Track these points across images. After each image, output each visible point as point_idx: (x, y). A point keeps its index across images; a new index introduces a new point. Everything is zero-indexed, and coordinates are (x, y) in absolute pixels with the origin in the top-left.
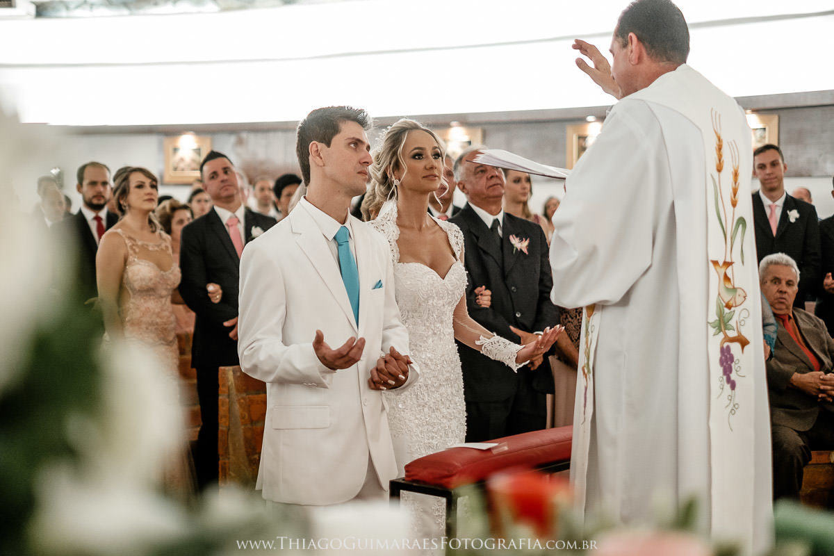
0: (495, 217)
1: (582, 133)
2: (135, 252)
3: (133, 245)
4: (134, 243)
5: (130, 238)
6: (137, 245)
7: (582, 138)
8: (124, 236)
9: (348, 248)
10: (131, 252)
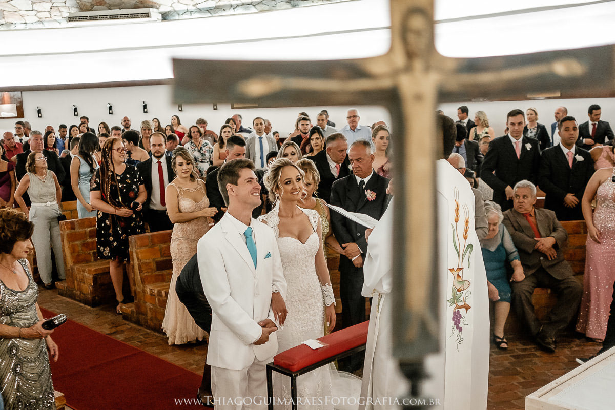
4: (181, 189)
6: (183, 190)
8: (176, 187)
9: (251, 239)
10: (180, 194)
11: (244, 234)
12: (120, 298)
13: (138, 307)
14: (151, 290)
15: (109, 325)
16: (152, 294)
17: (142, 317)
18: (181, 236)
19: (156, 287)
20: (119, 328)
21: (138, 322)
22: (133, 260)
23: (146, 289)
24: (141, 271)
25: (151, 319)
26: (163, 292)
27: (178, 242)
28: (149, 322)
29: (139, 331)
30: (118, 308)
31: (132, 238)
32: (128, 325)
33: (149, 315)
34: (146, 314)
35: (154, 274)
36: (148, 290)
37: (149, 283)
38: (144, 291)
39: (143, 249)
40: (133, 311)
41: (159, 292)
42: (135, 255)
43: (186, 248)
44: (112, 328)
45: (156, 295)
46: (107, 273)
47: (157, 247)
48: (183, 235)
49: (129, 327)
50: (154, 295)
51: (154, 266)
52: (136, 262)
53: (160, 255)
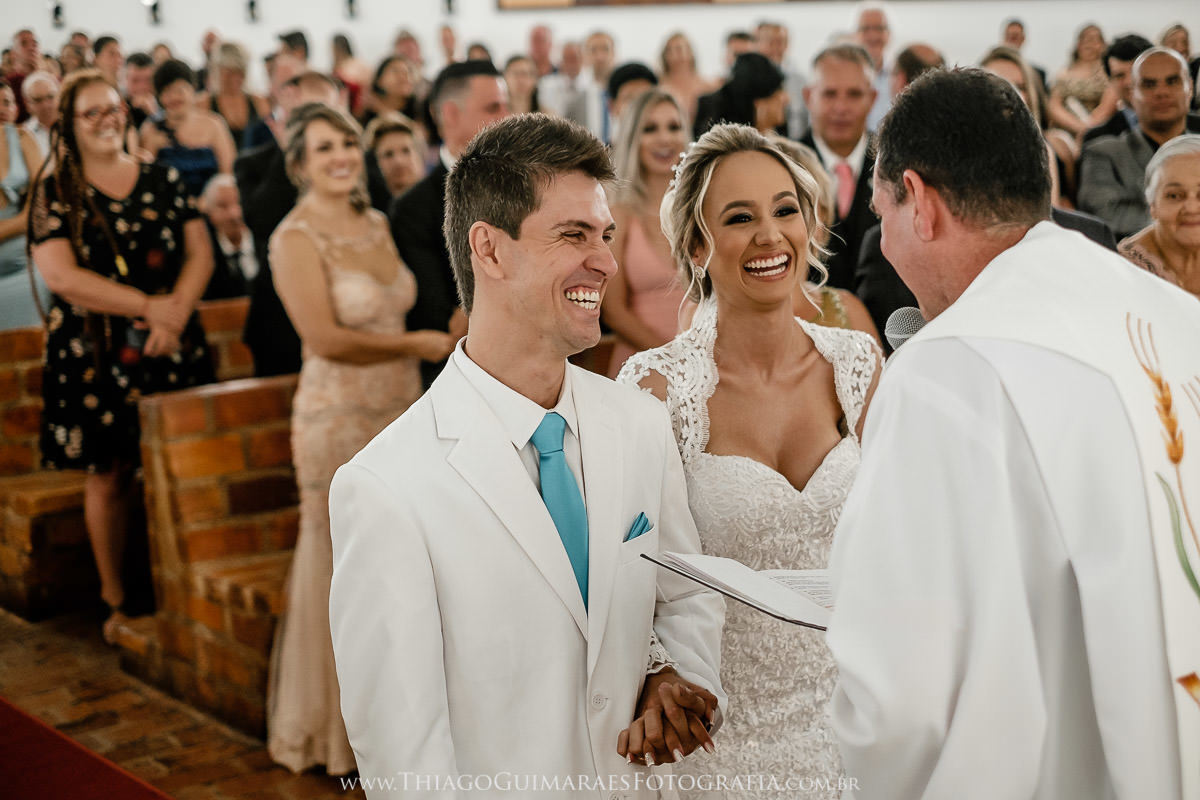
2: (335, 260)
3: (329, 246)
4: (331, 243)
8: (311, 234)
9: (563, 464)
11: (531, 442)
12: (111, 594)
13: (168, 632)
14: (209, 582)
15: (72, 691)
16: (212, 597)
17: (180, 669)
19: (228, 572)
20: (102, 706)
21: (167, 686)
23: (192, 575)
24: (177, 518)
25: (210, 680)
26: (248, 593)
28: (205, 689)
29: (169, 715)
30: (109, 627)
31: (149, 405)
32: (137, 691)
33: (203, 664)
34: (189, 660)
35: (221, 524)
36: (199, 584)
37: (205, 557)
38: (187, 585)
39: (188, 442)
40: (150, 648)
41: (236, 591)
44: (81, 700)
45: (226, 603)
46: (75, 509)
47: (234, 436)
49: (138, 699)
50: (219, 602)
51: (221, 498)
52: (162, 485)
53: (242, 465)
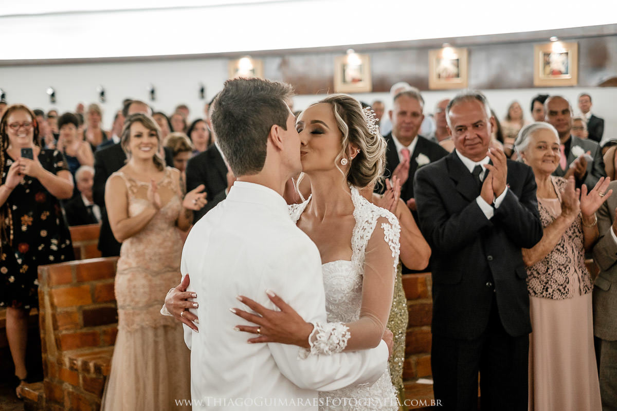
0: (478, 164)
1: (547, 51)
2: (133, 192)
3: (132, 186)
4: (134, 184)
5: (130, 180)
6: (136, 186)
7: (547, 55)
8: (125, 179)
10: (130, 192)
12: (20, 372)
13: (49, 390)
14: (71, 360)
16: (73, 368)
17: (55, 408)
18: (134, 264)
19: (81, 355)
22: (44, 307)
23: (63, 358)
24: (56, 328)
26: (91, 365)
27: (129, 276)
30: (19, 389)
31: (42, 269)
33: (68, 404)
34: (61, 403)
35: (79, 331)
36: (66, 360)
37: (69, 348)
38: (60, 363)
39: (63, 288)
40: (40, 397)
41: (85, 364)
42: (47, 298)
43: (144, 286)
45: (80, 370)
47: (86, 286)
48: (137, 263)
50: (76, 370)
51: (79, 318)
52: (49, 311)
53: (90, 301)
